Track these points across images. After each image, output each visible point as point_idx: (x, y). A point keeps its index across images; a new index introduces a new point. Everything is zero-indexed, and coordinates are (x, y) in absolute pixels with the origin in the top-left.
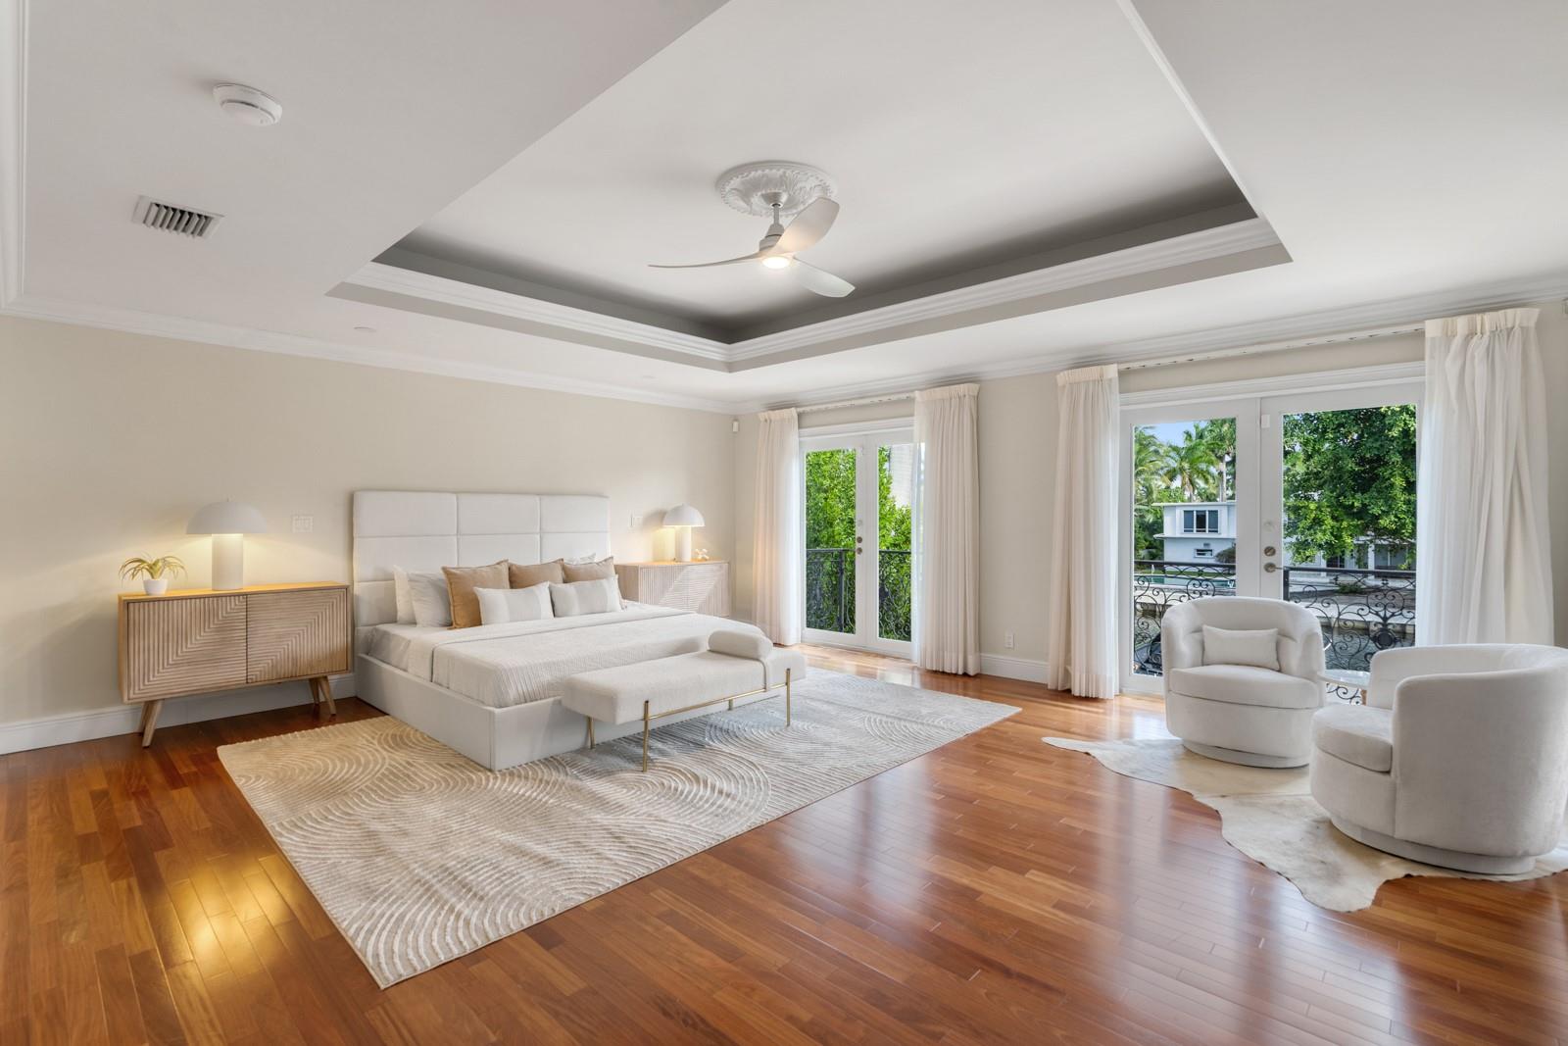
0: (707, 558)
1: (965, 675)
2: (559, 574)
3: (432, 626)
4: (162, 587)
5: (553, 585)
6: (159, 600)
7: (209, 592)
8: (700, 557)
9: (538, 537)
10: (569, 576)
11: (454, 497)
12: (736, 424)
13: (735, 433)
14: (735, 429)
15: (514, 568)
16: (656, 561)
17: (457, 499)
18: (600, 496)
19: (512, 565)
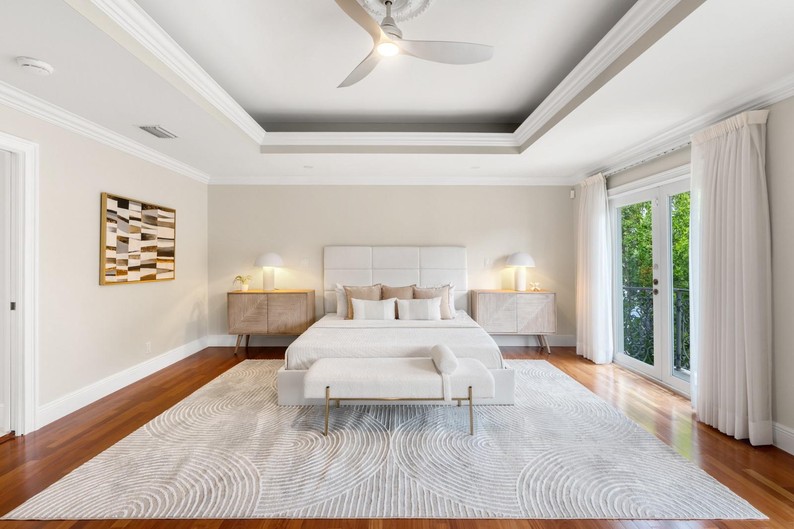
0: (539, 289)
1: (746, 441)
2: (410, 294)
3: (341, 317)
4: (245, 288)
5: (398, 300)
6: (245, 293)
7: (262, 291)
8: (533, 289)
9: (419, 270)
10: (415, 296)
11: (370, 249)
12: (572, 192)
13: (573, 199)
14: (572, 196)
15: (384, 289)
16: (503, 289)
17: (372, 249)
18: (462, 246)
19: (384, 286)
